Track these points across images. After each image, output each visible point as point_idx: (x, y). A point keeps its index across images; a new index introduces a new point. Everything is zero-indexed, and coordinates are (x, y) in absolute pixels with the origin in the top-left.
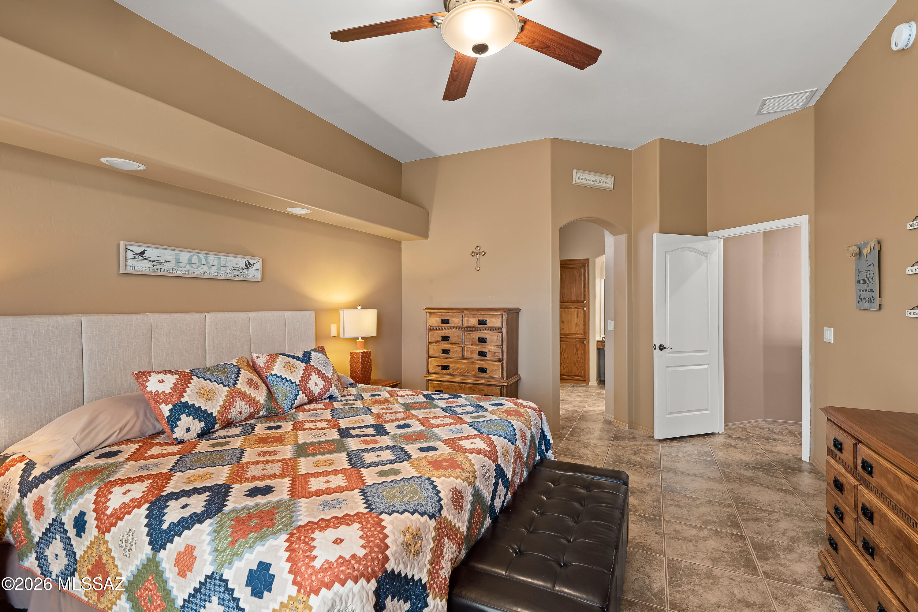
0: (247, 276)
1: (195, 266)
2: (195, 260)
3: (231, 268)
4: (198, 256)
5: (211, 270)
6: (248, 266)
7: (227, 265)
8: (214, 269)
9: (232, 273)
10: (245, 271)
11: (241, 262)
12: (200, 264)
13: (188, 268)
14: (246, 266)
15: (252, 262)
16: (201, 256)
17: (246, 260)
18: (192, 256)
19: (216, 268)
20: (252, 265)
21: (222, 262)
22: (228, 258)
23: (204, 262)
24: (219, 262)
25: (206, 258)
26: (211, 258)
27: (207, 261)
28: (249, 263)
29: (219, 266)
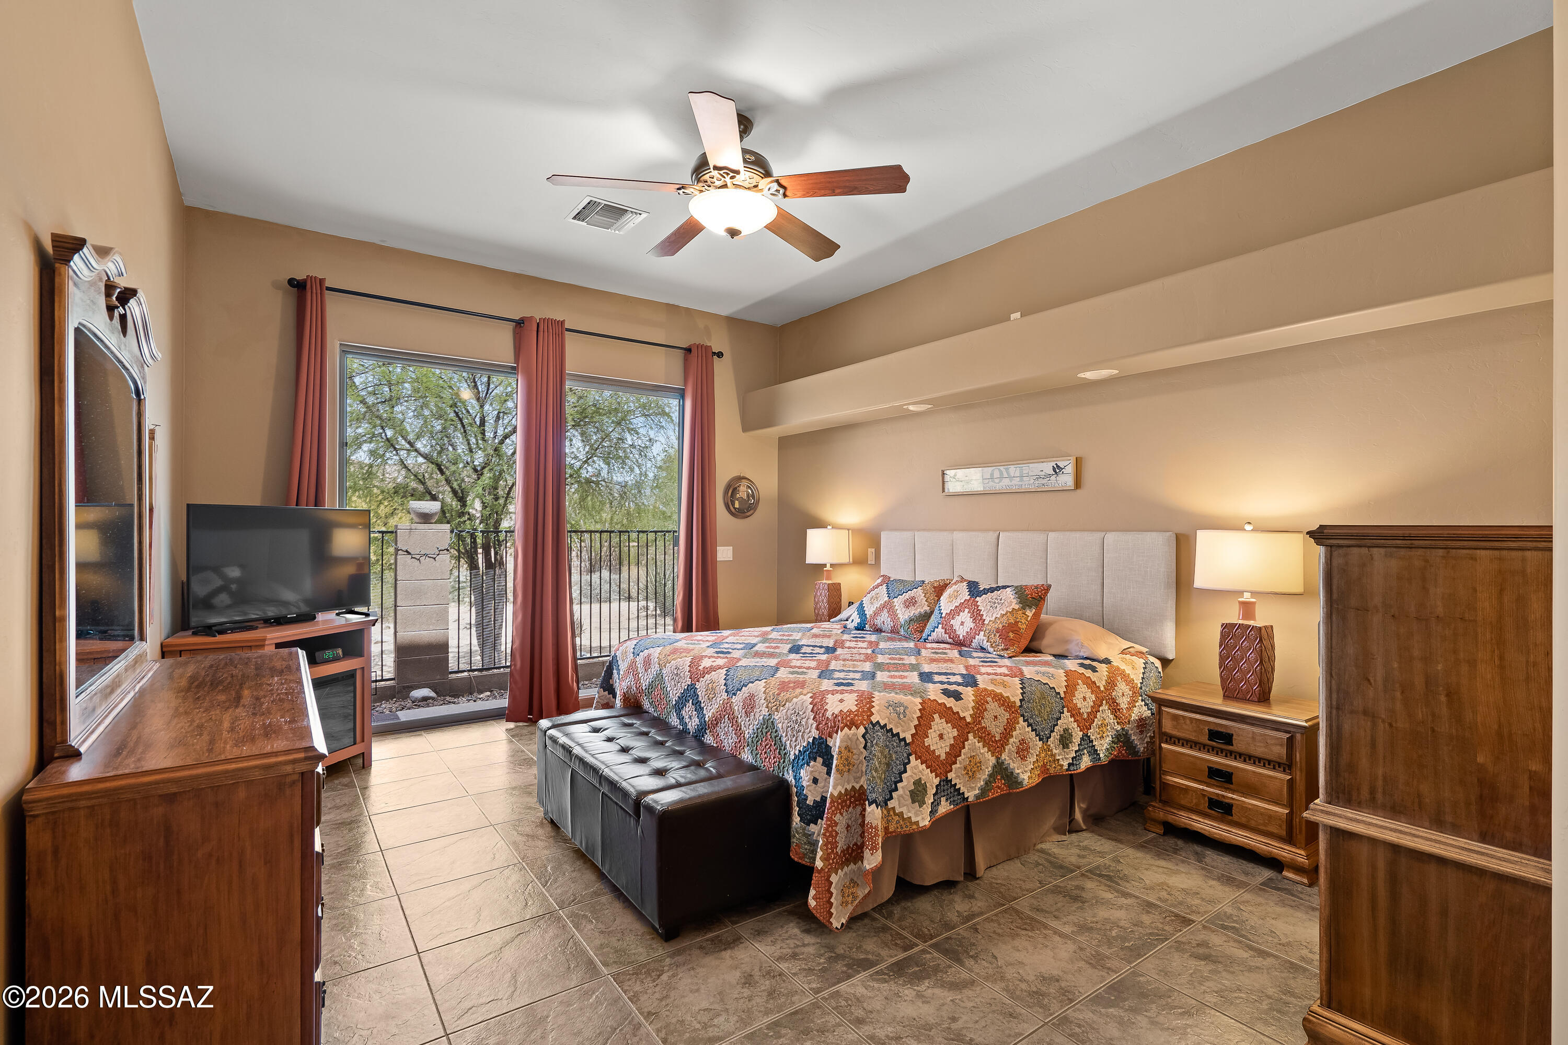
0: (1057, 485)
1: (997, 481)
2: (997, 474)
3: (1035, 477)
4: (999, 469)
5: (1014, 482)
6: (1058, 471)
7: (1031, 474)
8: (1016, 481)
9: (1037, 482)
10: (1053, 478)
11: (1048, 468)
12: (1001, 478)
13: (991, 484)
14: (1055, 471)
15: (1061, 464)
16: (1002, 468)
17: (1053, 464)
18: (993, 470)
19: (1018, 479)
20: (1062, 469)
21: (1024, 472)
22: (1031, 465)
23: (1005, 475)
24: (1021, 471)
25: (1007, 470)
26: (1012, 469)
27: (1008, 473)
28: (1058, 466)
29: (1021, 476)
